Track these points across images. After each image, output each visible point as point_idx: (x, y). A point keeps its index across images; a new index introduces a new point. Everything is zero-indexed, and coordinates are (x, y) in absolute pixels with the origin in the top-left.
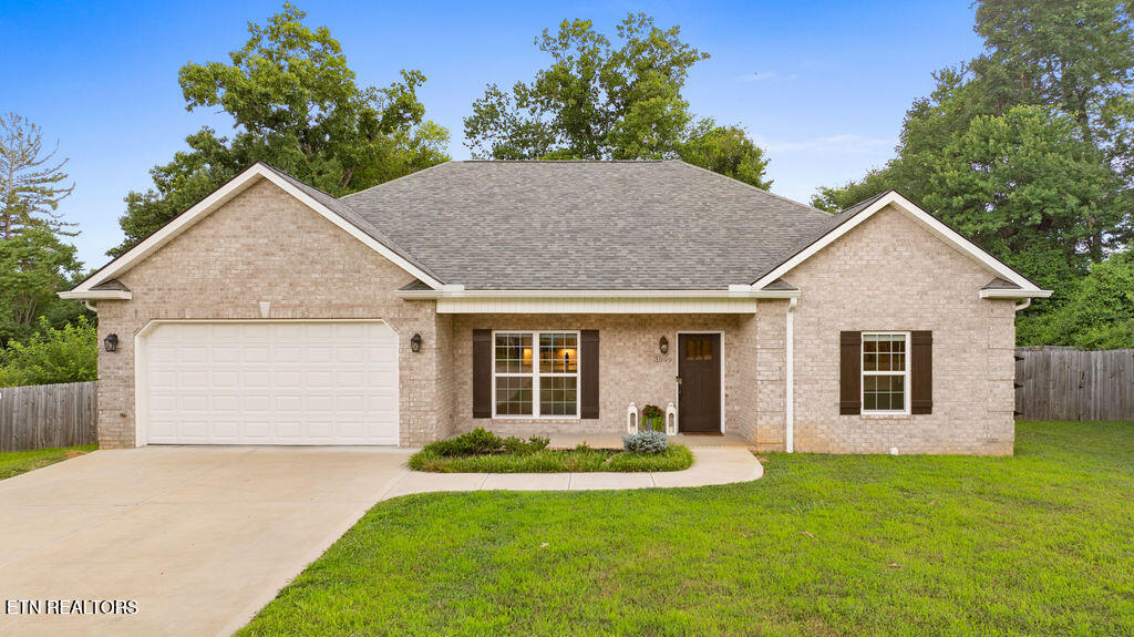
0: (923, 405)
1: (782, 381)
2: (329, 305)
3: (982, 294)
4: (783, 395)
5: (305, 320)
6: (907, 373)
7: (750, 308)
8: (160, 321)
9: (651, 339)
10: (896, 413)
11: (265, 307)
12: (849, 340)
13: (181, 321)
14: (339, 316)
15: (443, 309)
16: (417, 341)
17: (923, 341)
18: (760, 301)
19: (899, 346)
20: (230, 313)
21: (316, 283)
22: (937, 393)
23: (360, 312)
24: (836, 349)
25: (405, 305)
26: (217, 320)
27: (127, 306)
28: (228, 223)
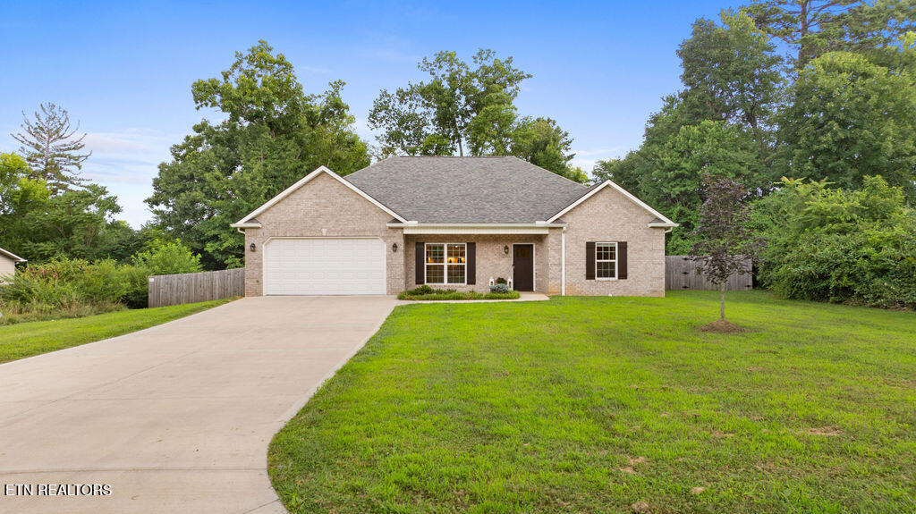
0: (623, 275)
1: (560, 264)
2: (354, 230)
3: (650, 225)
4: (561, 271)
5: (343, 237)
6: (616, 261)
7: (546, 232)
8: (274, 237)
9: (501, 247)
10: (611, 279)
11: (324, 231)
12: (590, 246)
13: (285, 237)
14: (359, 235)
15: (406, 232)
16: (395, 246)
17: (623, 246)
18: (550, 228)
19: (613, 249)
20: (308, 234)
21: (348, 220)
22: (629, 270)
23: (368, 233)
24: (584, 250)
25: (390, 230)
26: (302, 237)
27: (259, 230)
28: (307, 192)
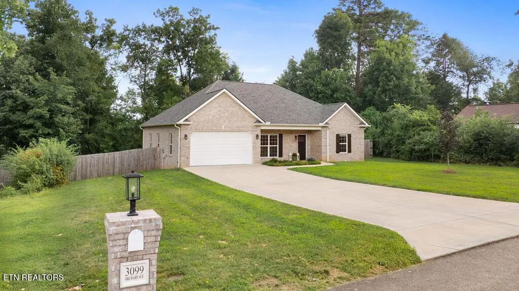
0: (350, 151)
1: (326, 146)
2: (238, 127)
3: (359, 126)
4: (327, 149)
5: (232, 131)
6: (347, 144)
7: (320, 129)
9: (293, 136)
10: (345, 153)
11: (223, 127)
12: (338, 136)
13: (202, 131)
14: (239, 130)
15: (262, 128)
16: (257, 136)
17: (350, 136)
18: (322, 127)
19: (345, 137)
20: (215, 128)
21: (235, 121)
22: (352, 148)
23: (244, 128)
24: (335, 138)
25: (255, 127)
26: (211, 130)
27: (189, 126)
28: (214, 105)
